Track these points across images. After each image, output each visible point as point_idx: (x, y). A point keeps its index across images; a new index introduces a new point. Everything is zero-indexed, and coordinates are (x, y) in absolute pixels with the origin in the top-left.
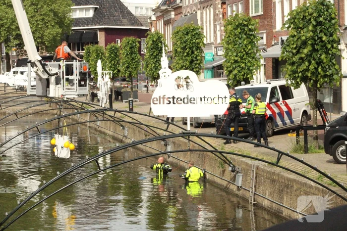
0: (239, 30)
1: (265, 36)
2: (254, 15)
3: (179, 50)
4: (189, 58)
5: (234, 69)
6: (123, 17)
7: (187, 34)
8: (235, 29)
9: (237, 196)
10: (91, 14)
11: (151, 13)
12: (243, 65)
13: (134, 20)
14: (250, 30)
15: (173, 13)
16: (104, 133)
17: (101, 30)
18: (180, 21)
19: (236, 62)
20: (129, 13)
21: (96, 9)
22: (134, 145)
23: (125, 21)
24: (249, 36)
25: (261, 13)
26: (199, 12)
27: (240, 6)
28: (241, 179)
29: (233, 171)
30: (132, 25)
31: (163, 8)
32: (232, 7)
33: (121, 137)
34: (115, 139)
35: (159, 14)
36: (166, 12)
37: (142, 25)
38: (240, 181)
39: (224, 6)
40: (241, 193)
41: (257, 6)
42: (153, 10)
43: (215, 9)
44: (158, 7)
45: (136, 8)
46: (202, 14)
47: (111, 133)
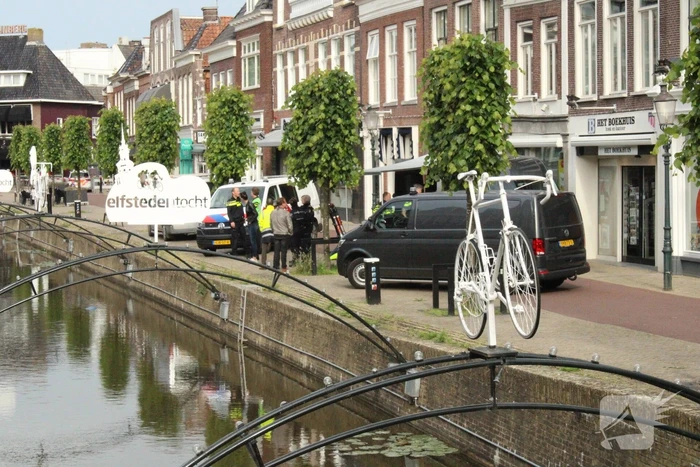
0: (226, 108)
1: (262, 117)
2: (248, 88)
3: (144, 135)
4: (159, 146)
5: (219, 161)
6: (67, 87)
7: (156, 113)
8: (222, 107)
9: (222, 332)
10: (21, 82)
11: (105, 83)
12: (231, 156)
13: (83, 92)
14: (241, 109)
15: (137, 83)
16: (41, 248)
17: (34, 103)
18: (149, 98)
19: (221, 152)
20: (76, 82)
21: (28, 74)
22: (80, 264)
23: (69, 92)
24: (239, 116)
25: (257, 85)
26: (173, 83)
27: (229, 77)
28: (226, 309)
29: (216, 299)
30: (80, 98)
31: (124, 76)
32: (218, 77)
33: (62, 253)
34: (56, 256)
35: (117, 84)
36: (127, 81)
37: (93, 99)
38: (225, 312)
39: (208, 75)
40: (227, 327)
41: (251, 75)
42: (109, 79)
43: (194, 80)
44: (117, 75)
45: (86, 74)
46: (177, 86)
47: (49, 248)
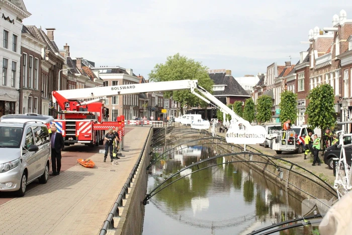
0: (287, 99)
1: (305, 102)
2: (300, 91)
3: (259, 108)
4: (264, 113)
5: (284, 118)
6: (239, 91)
7: (263, 100)
8: (285, 98)
9: (280, 183)
10: (223, 89)
11: (252, 89)
12: (289, 117)
13: (244, 92)
14: (293, 99)
15: (262, 89)
16: (224, 149)
17: (228, 97)
18: (265, 93)
19: (285, 115)
20: (242, 89)
21: (226, 86)
22: (235, 154)
23: (240, 92)
24: (292, 102)
25: (303, 90)
26: (274, 89)
27: (294, 86)
28: (282, 175)
29: (279, 171)
30: (244, 94)
31: (258, 86)
32: (290, 87)
33: (230, 151)
34: (228, 151)
35: (256, 90)
36: (259, 89)
37: (248, 95)
38: (282, 176)
39: (286, 86)
40: (282, 182)
41: (301, 87)
42: (253, 88)
43: (281, 88)
44: (256, 86)
45: (246, 86)
46: (275, 90)
47: (226, 148)
